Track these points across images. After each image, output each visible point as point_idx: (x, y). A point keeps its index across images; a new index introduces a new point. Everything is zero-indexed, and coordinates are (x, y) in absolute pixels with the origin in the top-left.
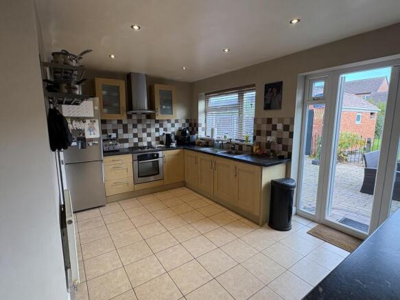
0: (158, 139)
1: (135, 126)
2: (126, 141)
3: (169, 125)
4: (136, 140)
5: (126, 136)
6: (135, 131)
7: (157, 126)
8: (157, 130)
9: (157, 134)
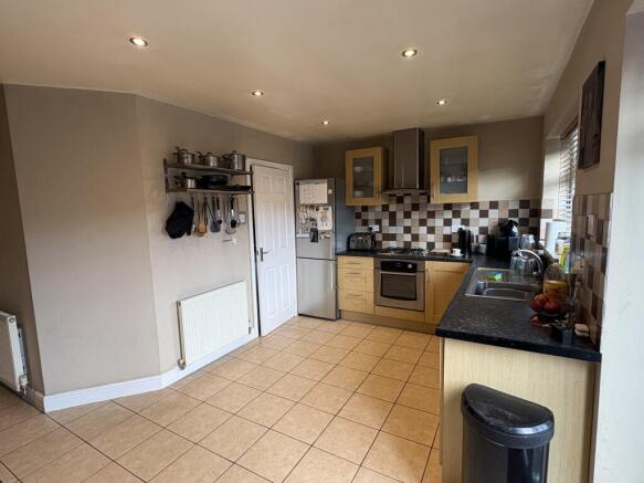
0: (447, 238)
1: (407, 215)
2: (393, 237)
3: (475, 214)
4: (408, 238)
5: (392, 230)
6: (408, 223)
7: (448, 214)
8: (448, 223)
9: (447, 231)
